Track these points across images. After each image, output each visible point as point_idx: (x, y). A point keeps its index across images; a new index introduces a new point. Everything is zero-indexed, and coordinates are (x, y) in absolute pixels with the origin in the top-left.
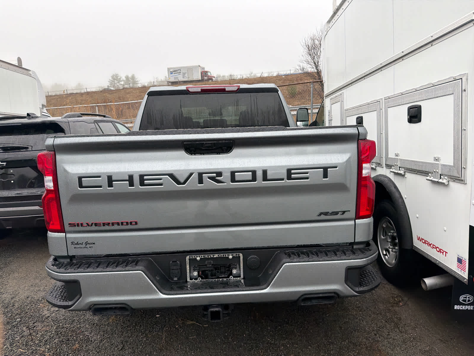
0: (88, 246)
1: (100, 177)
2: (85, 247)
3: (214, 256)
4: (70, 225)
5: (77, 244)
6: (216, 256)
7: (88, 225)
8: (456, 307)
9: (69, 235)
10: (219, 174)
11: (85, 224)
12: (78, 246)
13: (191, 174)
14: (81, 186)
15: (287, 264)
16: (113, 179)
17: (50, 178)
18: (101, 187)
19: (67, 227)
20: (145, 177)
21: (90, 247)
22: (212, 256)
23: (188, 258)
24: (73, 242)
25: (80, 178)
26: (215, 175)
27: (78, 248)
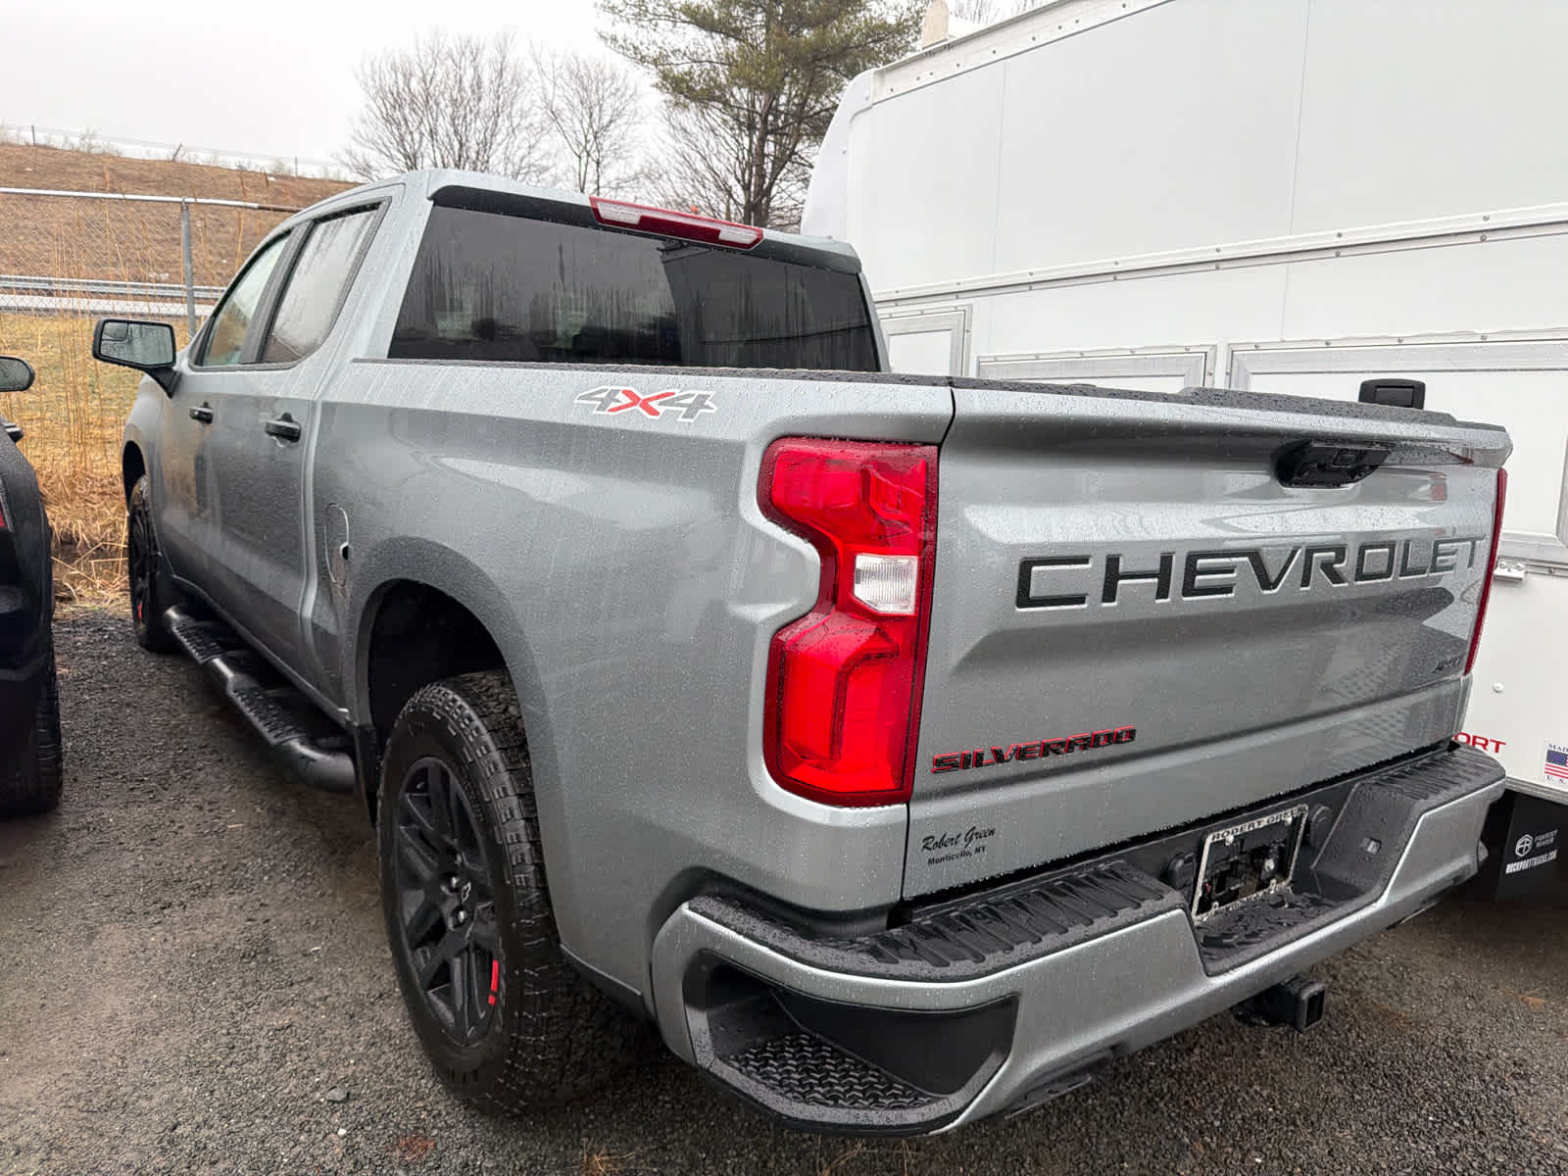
0: (972, 847)
1: (1084, 560)
2: (963, 854)
3: (1259, 823)
4: (942, 765)
5: (941, 844)
6: (1265, 821)
7: (999, 756)
8: (1511, 868)
9: (920, 811)
10: (1340, 552)
11: (988, 757)
12: (944, 852)
13: (1294, 553)
14: (1024, 598)
15: (1427, 814)
16: (1122, 569)
17: (910, 563)
18: (1080, 600)
19: (923, 776)
20: (1201, 562)
21: (978, 850)
22: (1256, 826)
23: (1209, 840)
24: (928, 838)
25: (1026, 566)
26: (1333, 554)
27: (943, 859)
